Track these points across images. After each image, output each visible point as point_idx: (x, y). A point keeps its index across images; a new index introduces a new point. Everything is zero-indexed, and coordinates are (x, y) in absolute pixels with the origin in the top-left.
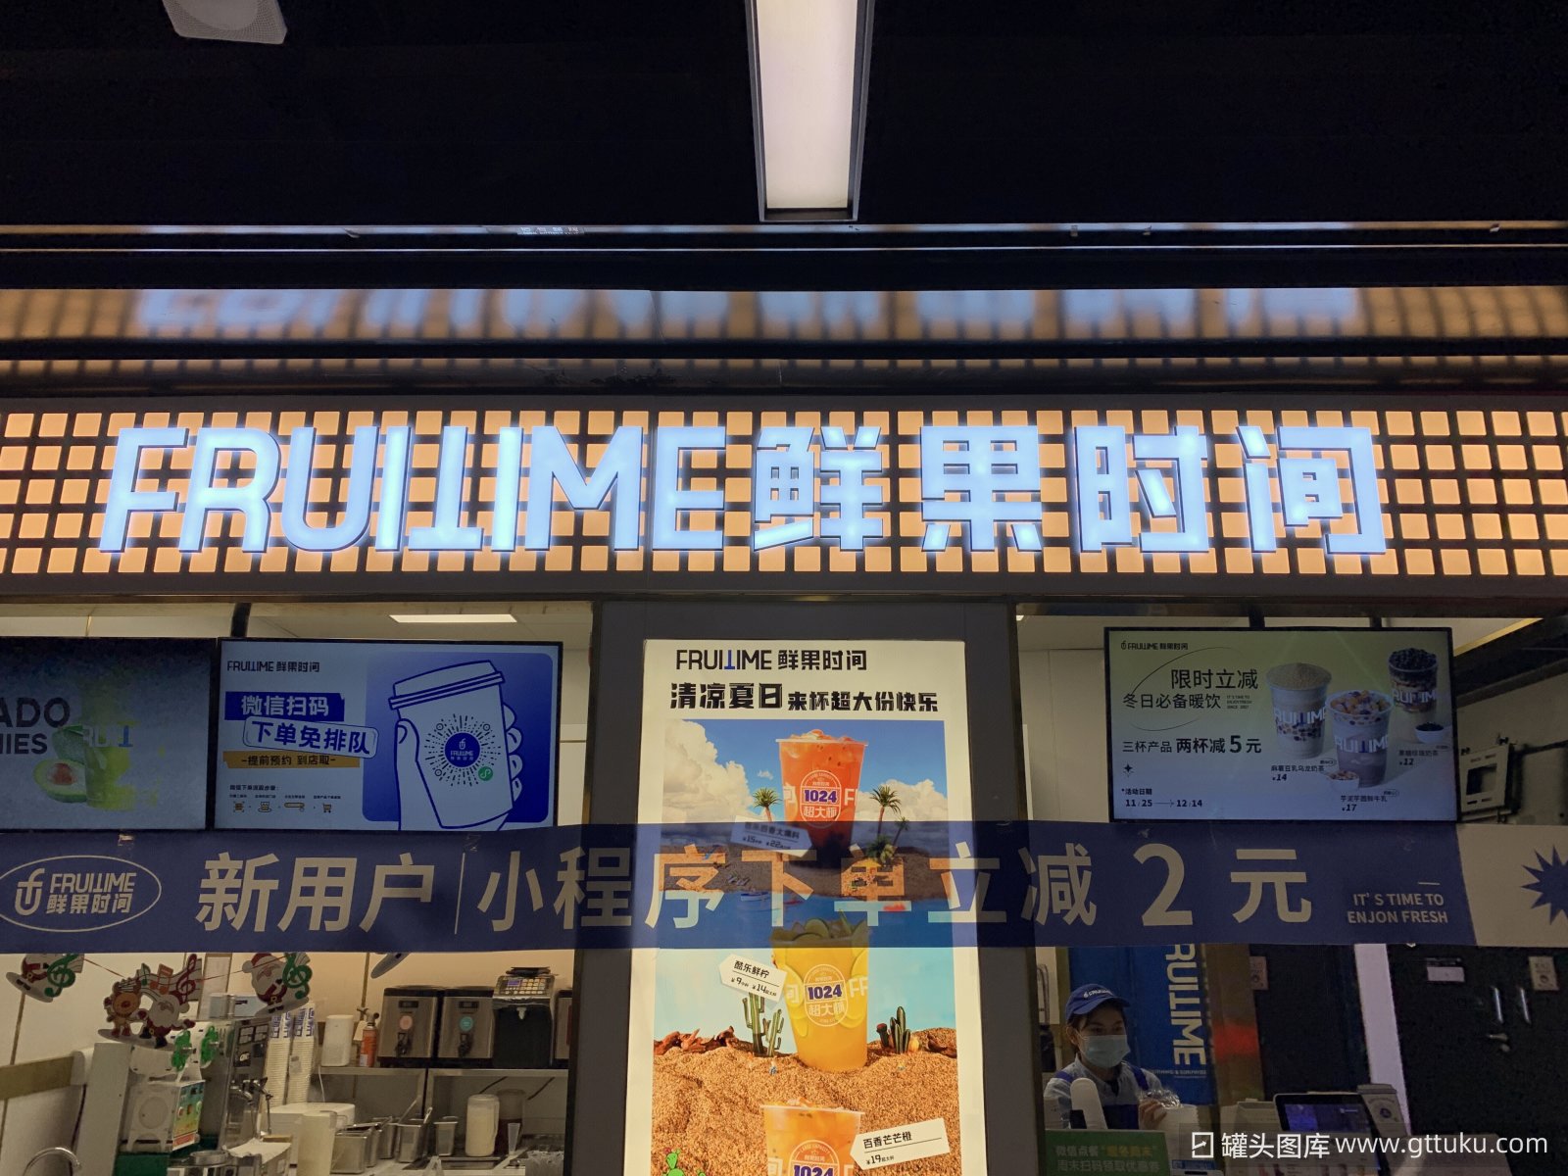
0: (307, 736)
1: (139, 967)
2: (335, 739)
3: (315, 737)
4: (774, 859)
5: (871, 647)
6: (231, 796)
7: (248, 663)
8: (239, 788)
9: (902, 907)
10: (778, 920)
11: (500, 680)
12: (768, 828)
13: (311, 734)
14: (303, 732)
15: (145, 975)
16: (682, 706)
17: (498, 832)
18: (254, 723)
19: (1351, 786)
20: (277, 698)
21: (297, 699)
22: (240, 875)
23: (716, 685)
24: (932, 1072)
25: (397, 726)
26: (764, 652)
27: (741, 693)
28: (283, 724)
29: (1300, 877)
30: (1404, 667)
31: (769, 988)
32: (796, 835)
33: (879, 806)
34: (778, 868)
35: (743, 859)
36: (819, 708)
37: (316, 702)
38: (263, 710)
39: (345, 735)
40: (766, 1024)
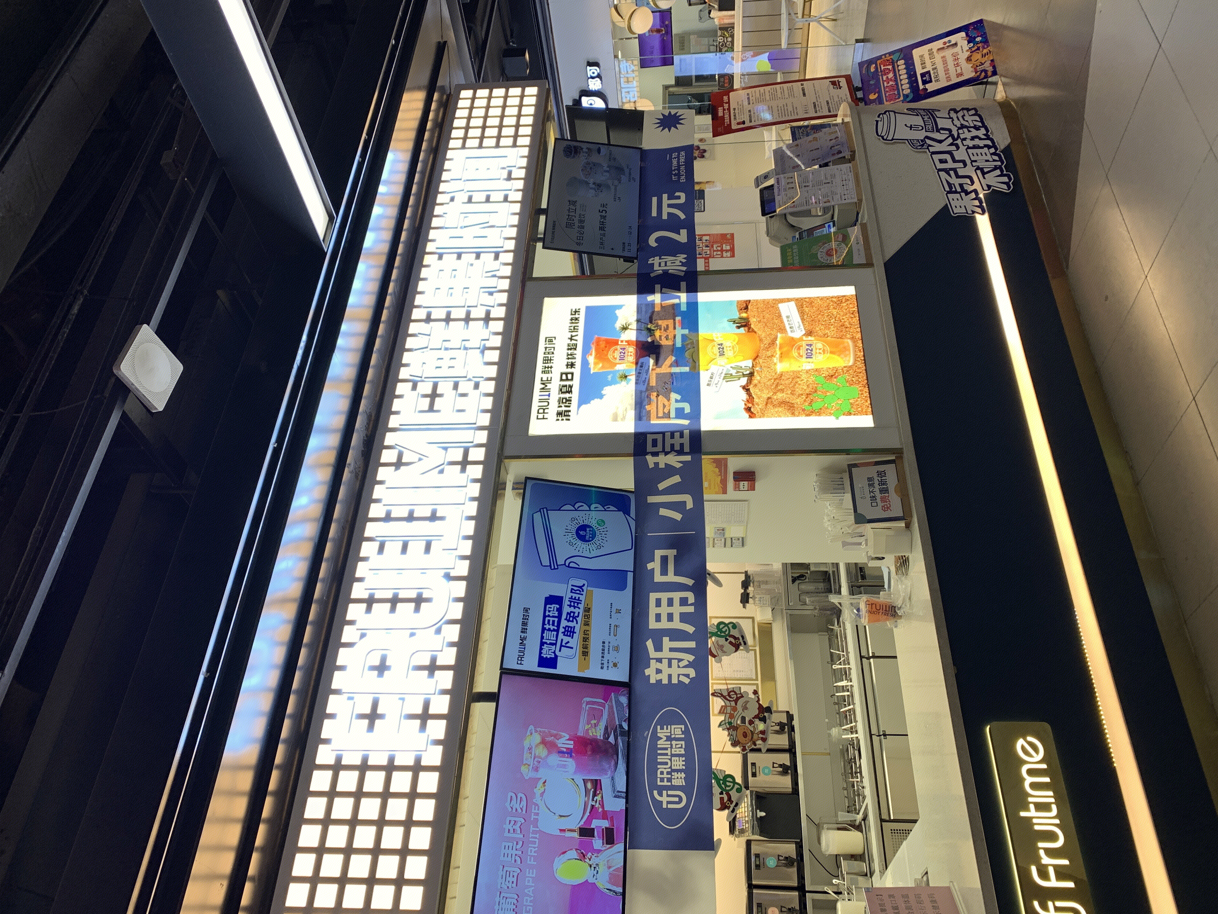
0: (571, 619)
1: (721, 729)
2: (574, 602)
3: (572, 614)
4: (654, 372)
5: (544, 333)
6: (608, 669)
7: (520, 651)
8: (602, 664)
9: (679, 320)
10: (686, 369)
11: (545, 510)
12: (638, 375)
13: (570, 616)
14: (569, 621)
15: (725, 724)
16: (569, 416)
17: (636, 520)
18: (560, 651)
19: (624, 178)
20: (544, 635)
21: (546, 622)
22: (659, 660)
23: (559, 401)
24: (758, 308)
25: (569, 566)
26: (542, 380)
27: (564, 389)
28: (562, 633)
29: (665, 196)
30: (571, 154)
31: (720, 371)
32: (642, 363)
33: (627, 331)
34: (659, 370)
35: (654, 385)
36: (575, 356)
37: (549, 611)
38: (551, 644)
39: (572, 596)
40: (738, 372)
